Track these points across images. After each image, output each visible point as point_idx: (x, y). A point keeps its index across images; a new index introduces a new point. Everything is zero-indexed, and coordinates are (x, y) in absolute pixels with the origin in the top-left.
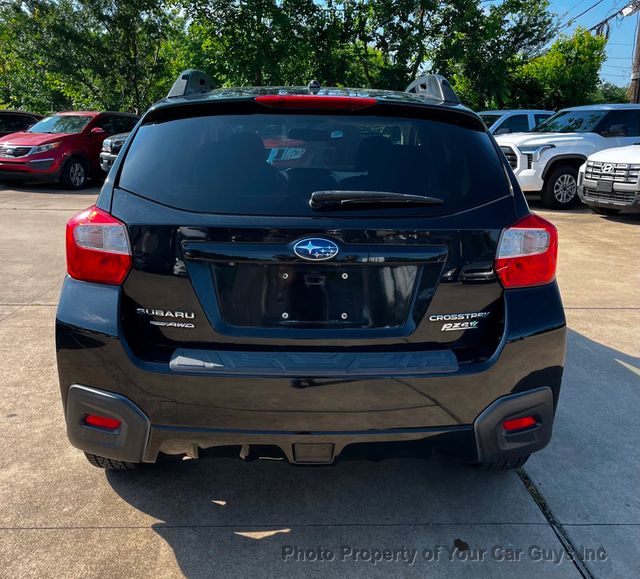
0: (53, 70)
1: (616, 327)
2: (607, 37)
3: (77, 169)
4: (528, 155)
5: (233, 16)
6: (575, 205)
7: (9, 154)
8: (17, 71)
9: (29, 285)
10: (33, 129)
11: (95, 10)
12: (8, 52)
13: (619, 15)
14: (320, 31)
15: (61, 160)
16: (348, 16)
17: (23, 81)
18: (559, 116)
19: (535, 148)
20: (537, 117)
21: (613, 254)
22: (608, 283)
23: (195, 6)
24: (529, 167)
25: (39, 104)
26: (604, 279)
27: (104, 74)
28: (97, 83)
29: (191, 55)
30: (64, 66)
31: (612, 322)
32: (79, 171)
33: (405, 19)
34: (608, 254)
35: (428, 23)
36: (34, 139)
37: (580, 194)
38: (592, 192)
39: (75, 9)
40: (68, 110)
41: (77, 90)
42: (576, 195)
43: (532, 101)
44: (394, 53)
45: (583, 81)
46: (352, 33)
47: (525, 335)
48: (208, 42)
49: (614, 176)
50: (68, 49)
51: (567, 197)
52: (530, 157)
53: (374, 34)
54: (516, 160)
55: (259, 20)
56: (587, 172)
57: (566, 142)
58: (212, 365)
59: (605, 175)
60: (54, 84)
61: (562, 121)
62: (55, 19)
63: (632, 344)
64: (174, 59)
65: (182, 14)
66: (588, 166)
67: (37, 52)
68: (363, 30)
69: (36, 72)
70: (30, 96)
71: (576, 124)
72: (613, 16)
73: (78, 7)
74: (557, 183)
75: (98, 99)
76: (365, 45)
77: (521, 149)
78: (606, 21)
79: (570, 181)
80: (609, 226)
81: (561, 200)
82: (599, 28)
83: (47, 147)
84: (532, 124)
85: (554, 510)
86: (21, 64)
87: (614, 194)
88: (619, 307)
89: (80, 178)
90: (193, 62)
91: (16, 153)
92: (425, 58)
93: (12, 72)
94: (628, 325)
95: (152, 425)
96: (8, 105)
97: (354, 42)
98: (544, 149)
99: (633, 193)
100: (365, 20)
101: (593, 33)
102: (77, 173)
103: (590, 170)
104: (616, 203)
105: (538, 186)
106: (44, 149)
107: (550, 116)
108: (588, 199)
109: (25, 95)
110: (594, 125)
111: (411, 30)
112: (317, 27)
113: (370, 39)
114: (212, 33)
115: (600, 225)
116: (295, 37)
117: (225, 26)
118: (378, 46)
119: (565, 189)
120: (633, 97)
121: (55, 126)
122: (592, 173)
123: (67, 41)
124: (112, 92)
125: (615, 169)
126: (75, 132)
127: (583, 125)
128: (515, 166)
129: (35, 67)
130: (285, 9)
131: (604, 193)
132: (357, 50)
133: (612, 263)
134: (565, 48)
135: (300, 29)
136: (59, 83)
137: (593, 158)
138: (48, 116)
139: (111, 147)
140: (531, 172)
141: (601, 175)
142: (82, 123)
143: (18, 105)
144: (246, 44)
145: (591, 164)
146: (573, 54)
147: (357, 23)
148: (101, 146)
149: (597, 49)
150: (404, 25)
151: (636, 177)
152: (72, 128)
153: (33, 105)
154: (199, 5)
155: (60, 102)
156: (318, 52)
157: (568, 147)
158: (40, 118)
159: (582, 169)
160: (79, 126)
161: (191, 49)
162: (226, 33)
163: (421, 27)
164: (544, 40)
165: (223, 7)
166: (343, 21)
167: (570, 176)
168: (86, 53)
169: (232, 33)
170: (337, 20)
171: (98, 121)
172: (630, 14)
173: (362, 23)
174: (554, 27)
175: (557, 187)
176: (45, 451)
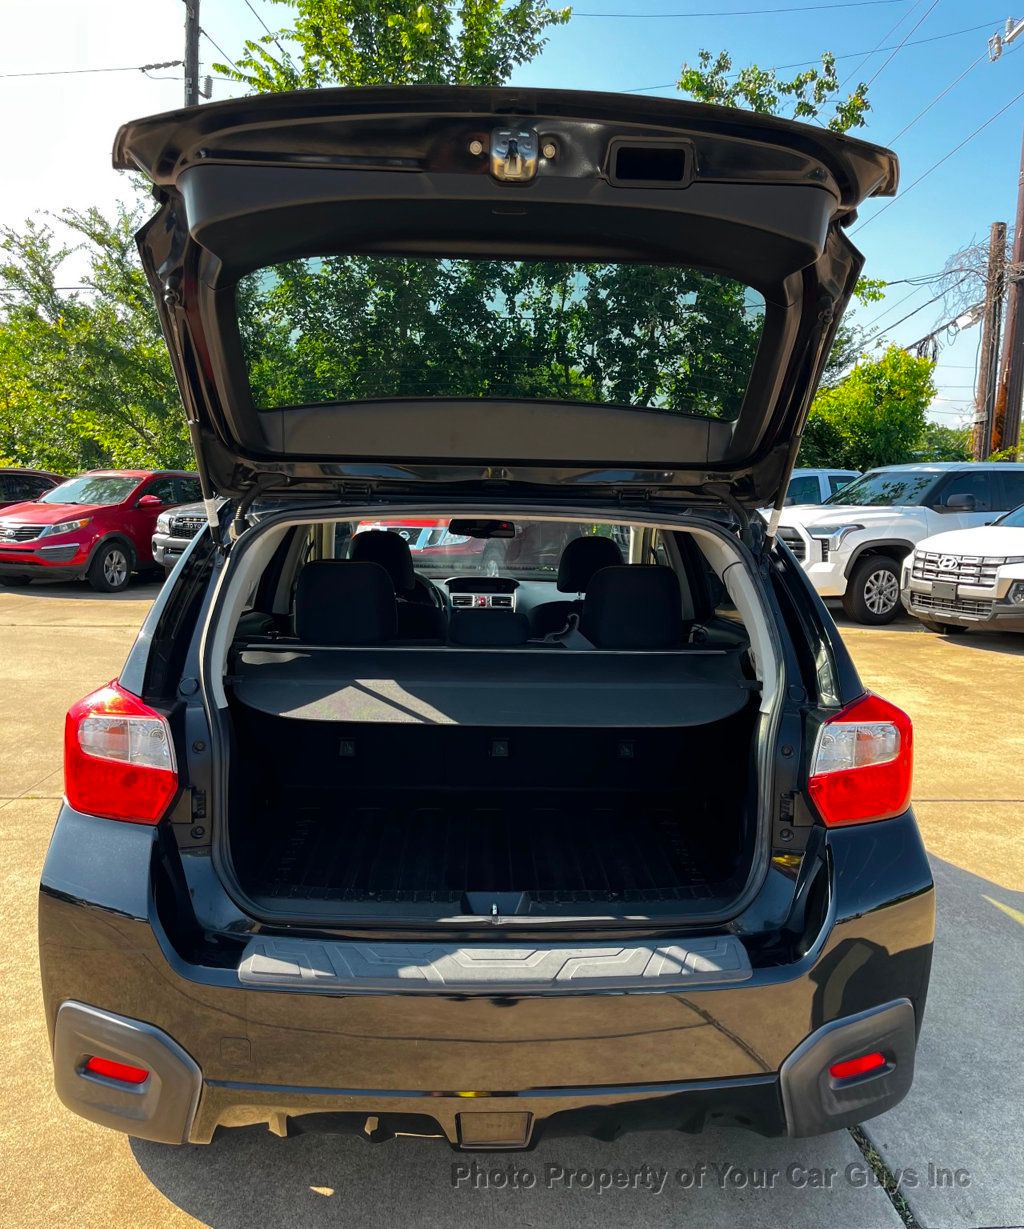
0: (84, 406)
1: (983, 834)
2: (934, 358)
3: (115, 560)
4: (823, 540)
5: (363, 328)
6: (897, 617)
7: (9, 537)
8: (28, 408)
9: (24, 761)
10: (49, 497)
11: (152, 319)
12: (16, 378)
13: (951, 327)
14: (498, 349)
15: (91, 547)
16: (539, 327)
17: (36, 423)
18: (866, 479)
19: (832, 530)
20: (833, 480)
21: (966, 703)
22: (961, 755)
23: (305, 314)
24: (825, 558)
25: (60, 457)
26: (955, 746)
27: (162, 414)
28: (151, 425)
29: (300, 381)
30: (101, 401)
31: (977, 825)
32: (119, 563)
33: (628, 333)
34: (957, 702)
35: (662, 340)
36: (50, 512)
37: (906, 601)
38: (926, 599)
39: (120, 317)
40: (104, 468)
41: (119, 437)
42: (899, 604)
43: (824, 454)
44: (611, 384)
45: (902, 425)
46: (546, 352)
47: (864, 911)
48: (324, 365)
49: (959, 575)
50: (106, 374)
51: (885, 605)
52: (825, 543)
53: (580, 353)
54: (802, 548)
55: (404, 333)
56: (915, 568)
57: (881, 522)
58: (313, 973)
59: (943, 572)
60: (83, 428)
61: (873, 487)
62: (89, 333)
63: (1013, 867)
64: (273, 388)
65: (284, 322)
66: (917, 559)
67: (59, 380)
68: (562, 348)
69: (58, 410)
70: (47, 446)
71: (895, 491)
72: (943, 328)
73: (124, 314)
74: (868, 584)
75: (152, 450)
76: (567, 370)
77: (810, 530)
78: (931, 336)
79: (889, 580)
80: (954, 653)
81: (875, 610)
82: (921, 346)
83: (70, 526)
84: (825, 491)
85: (913, 1201)
86: (35, 397)
87: (959, 602)
88: (986, 797)
89: (119, 572)
90: (302, 393)
91: (20, 534)
92: (658, 390)
93: (19, 409)
94: (1002, 831)
95: (205, 1080)
96: (11, 459)
97: (549, 365)
98: (848, 531)
99: (988, 601)
100: (567, 332)
101: (914, 353)
102: (116, 567)
103: (920, 565)
104: (963, 617)
105: (840, 588)
106: (65, 529)
107: (853, 479)
108: (918, 610)
109: (39, 446)
110: (924, 493)
111: (634, 348)
112: (494, 344)
113: (574, 362)
114: (332, 352)
115: (938, 651)
116: (459, 358)
117: (352, 342)
118: (587, 372)
119: (881, 593)
120: (976, 449)
121: (84, 492)
122: (924, 570)
123: (107, 363)
124: (175, 439)
125: (959, 565)
126: (117, 501)
127: (906, 493)
128: (802, 557)
129: (56, 403)
130: (442, 318)
131: (943, 600)
132: (554, 378)
133: (965, 718)
134: (872, 376)
135: (467, 347)
136: (92, 426)
137: (925, 546)
138: (74, 476)
139: (170, 525)
140: (827, 567)
141: (938, 573)
142: (126, 487)
143: (26, 460)
144: (383, 368)
145: (921, 555)
146: (884, 384)
147: (554, 338)
148: (153, 523)
149: (920, 376)
150: (627, 341)
151: (993, 576)
152: (111, 495)
153: (50, 458)
154: (312, 311)
155: (93, 454)
156: (494, 380)
157: (883, 529)
158: (61, 480)
159: (908, 562)
160: (121, 492)
161: (299, 373)
162: (355, 353)
163: (652, 344)
164: (841, 365)
165: (350, 314)
166: (532, 335)
167: (887, 573)
168: (136, 382)
169: (362, 351)
170: (521, 334)
171: (151, 485)
172: (969, 326)
173: (562, 338)
174: (855, 347)
175: (869, 590)
176: (25, 1082)
